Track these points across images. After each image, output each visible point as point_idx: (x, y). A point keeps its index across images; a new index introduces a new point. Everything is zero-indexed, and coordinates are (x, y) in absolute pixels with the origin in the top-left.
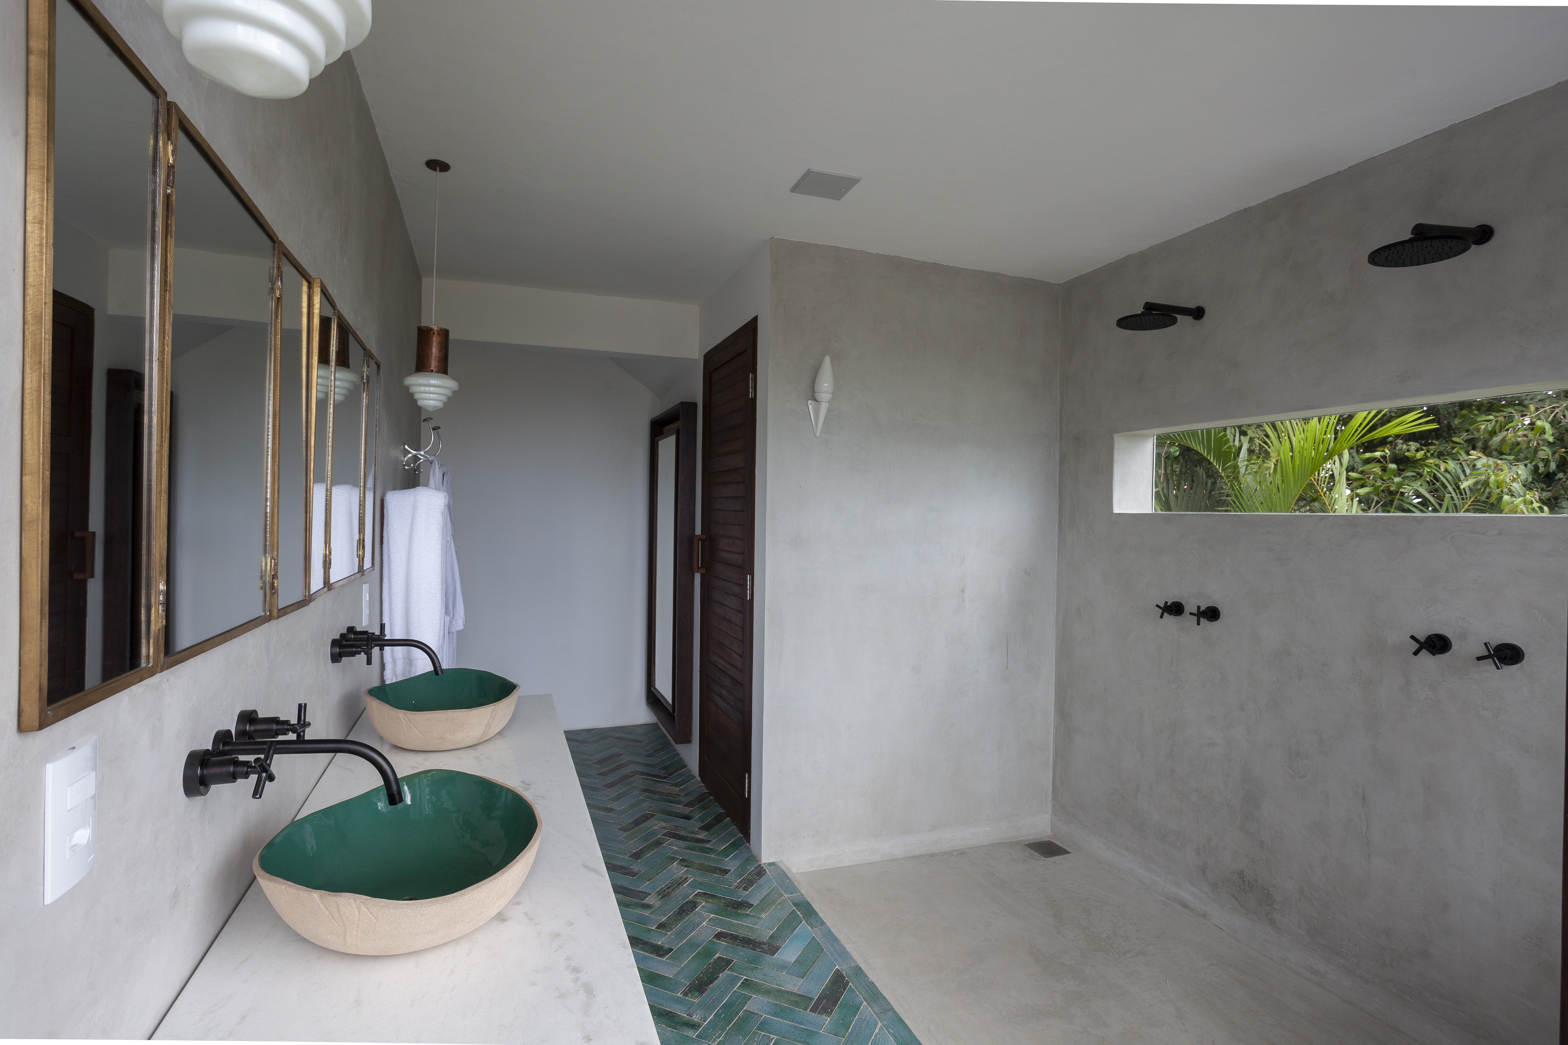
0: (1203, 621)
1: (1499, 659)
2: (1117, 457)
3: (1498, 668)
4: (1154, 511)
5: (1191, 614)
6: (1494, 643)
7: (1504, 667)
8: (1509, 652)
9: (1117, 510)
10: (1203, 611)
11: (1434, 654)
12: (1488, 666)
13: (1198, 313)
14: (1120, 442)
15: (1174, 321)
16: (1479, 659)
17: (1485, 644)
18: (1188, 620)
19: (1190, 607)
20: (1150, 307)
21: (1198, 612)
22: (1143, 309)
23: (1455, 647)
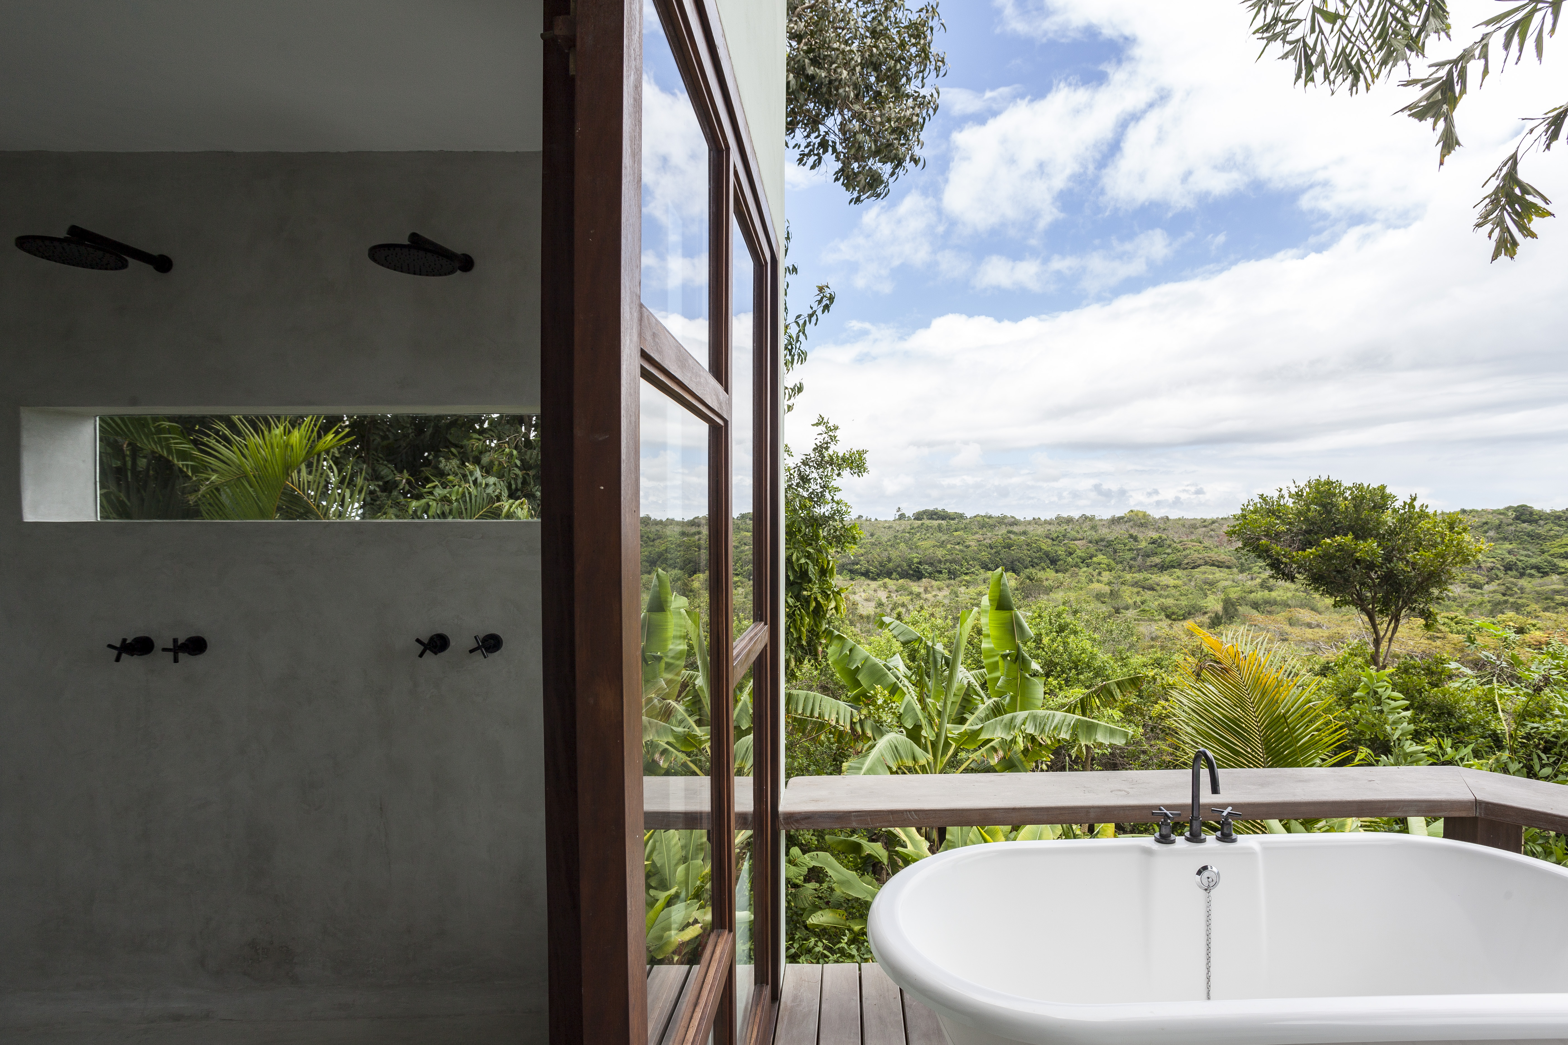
0: (182, 656)
1: (485, 649)
2: (26, 439)
3: (485, 657)
4: (99, 519)
5: (164, 650)
6: (481, 635)
7: (490, 655)
8: (492, 642)
9: (30, 516)
10: (182, 644)
11: (436, 653)
12: (478, 656)
13: (163, 264)
14: (28, 418)
15: (124, 265)
16: (471, 651)
17: (475, 637)
18: (160, 659)
19: (163, 640)
20: (78, 234)
21: (174, 646)
22: (68, 234)
23: (452, 643)
